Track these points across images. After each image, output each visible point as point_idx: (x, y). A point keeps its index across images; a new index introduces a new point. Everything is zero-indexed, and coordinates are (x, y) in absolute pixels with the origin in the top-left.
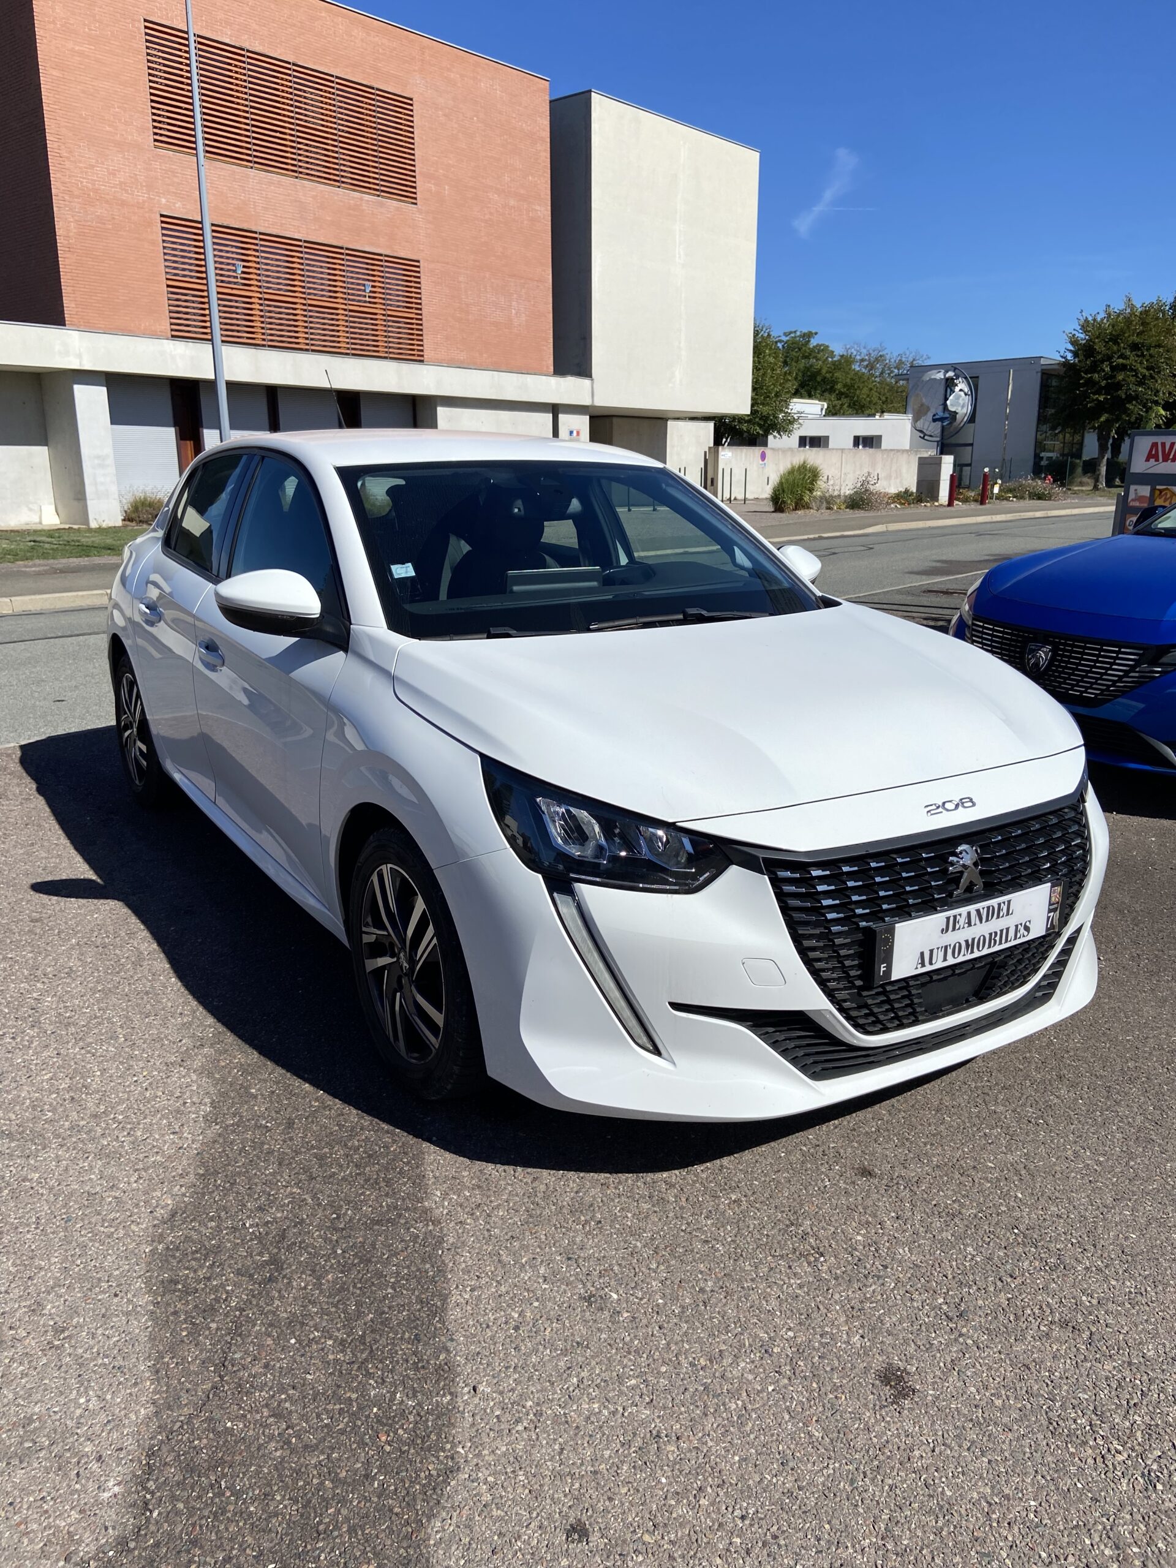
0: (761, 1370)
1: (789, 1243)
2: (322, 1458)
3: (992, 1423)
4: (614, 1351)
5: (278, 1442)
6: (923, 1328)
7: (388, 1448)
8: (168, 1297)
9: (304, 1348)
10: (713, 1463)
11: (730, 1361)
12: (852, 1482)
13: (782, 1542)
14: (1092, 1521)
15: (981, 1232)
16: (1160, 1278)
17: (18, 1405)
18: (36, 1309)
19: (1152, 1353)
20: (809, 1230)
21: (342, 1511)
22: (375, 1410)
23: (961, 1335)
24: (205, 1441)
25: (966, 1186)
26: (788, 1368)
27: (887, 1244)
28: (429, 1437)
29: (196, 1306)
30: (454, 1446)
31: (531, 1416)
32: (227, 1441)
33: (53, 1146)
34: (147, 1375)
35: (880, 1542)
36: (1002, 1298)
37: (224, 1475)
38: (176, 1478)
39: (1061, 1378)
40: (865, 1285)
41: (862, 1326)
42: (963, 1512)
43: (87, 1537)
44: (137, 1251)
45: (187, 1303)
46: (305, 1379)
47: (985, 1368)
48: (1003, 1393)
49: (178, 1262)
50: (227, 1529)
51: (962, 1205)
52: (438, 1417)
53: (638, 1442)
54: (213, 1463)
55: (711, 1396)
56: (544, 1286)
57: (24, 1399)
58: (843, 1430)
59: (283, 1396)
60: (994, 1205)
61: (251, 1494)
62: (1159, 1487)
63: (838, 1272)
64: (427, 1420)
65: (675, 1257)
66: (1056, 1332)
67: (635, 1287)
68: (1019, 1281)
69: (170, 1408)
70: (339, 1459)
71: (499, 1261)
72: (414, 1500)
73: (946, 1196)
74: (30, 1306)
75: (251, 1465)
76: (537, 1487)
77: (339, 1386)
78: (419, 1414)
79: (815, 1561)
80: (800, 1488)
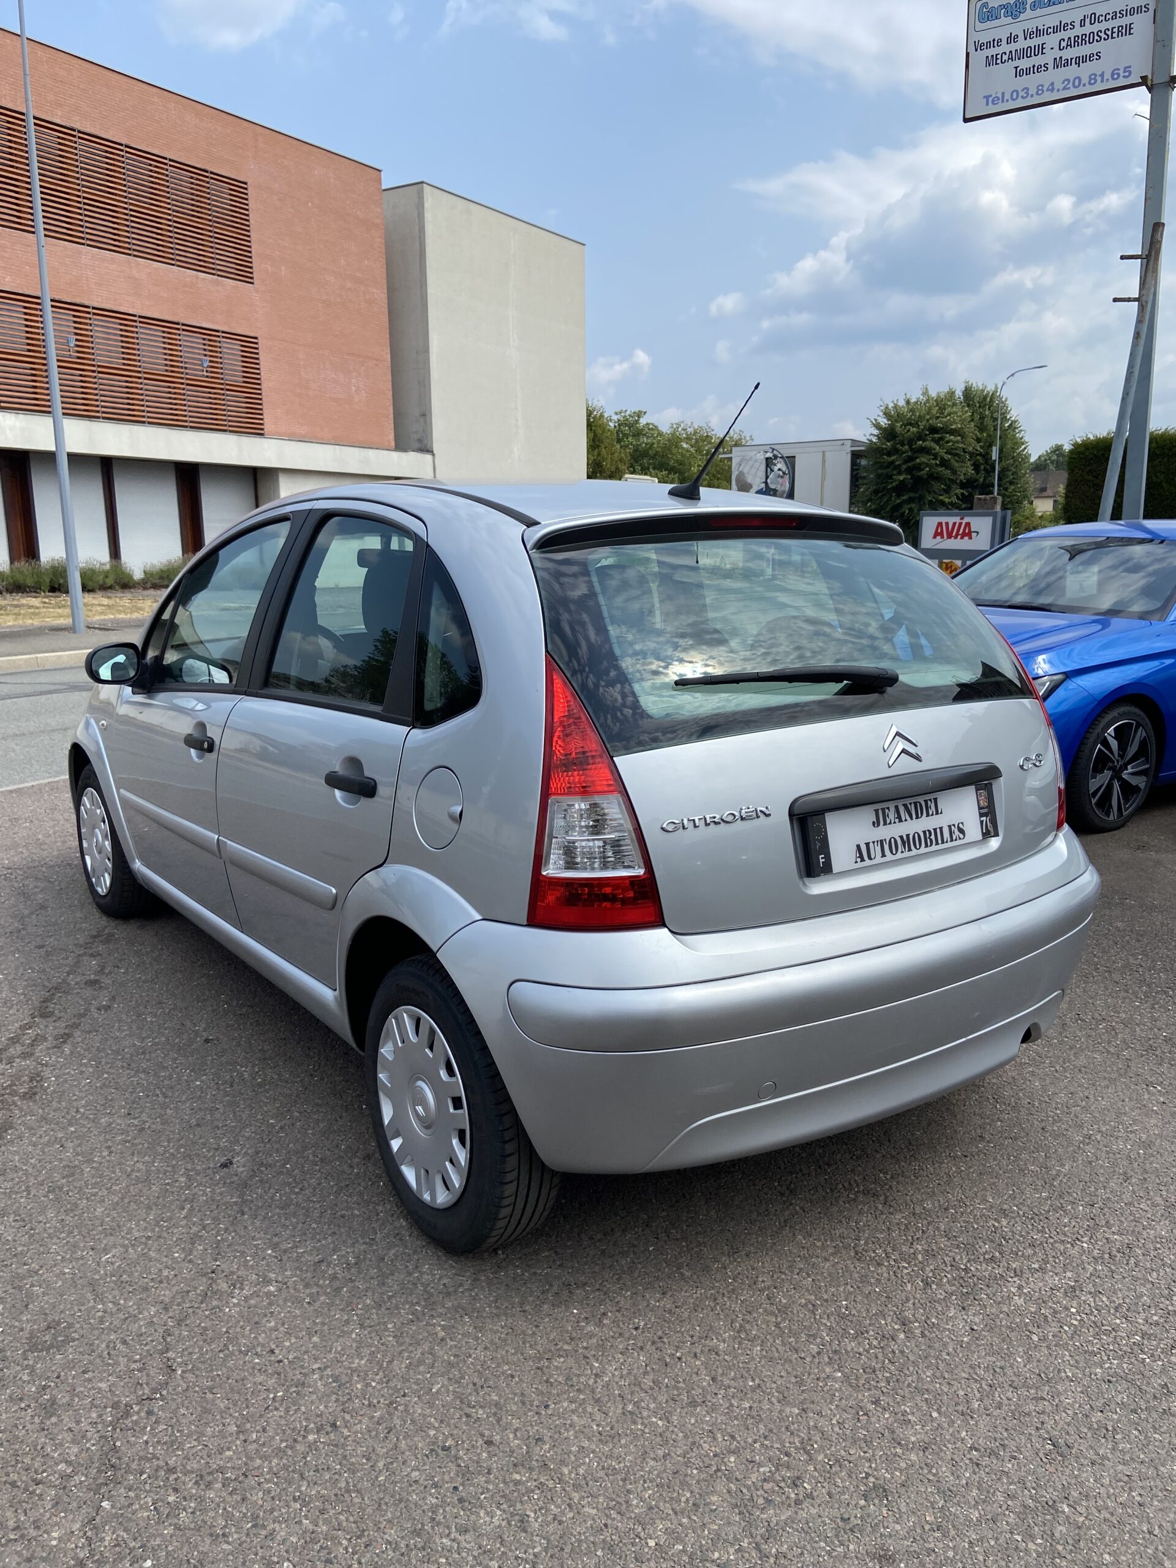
12: (715, 1299)
14: (886, 1310)
35: (737, 1335)
66: (861, 1198)
79: (690, 1349)
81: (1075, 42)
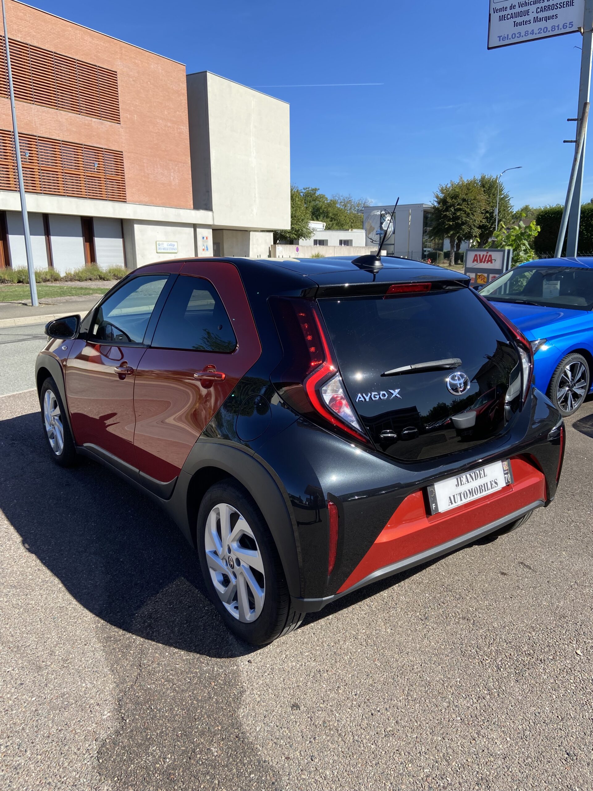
0: (355, 645)
2: (190, 693)
3: (441, 654)
4: (297, 644)
5: (170, 690)
6: (413, 624)
7: (216, 687)
8: (108, 643)
9: (172, 656)
10: (341, 678)
11: (342, 643)
13: (371, 701)
14: (479, 683)
15: (430, 589)
16: (497, 599)
17: (57, 690)
18: (52, 653)
21: (203, 710)
22: (207, 675)
23: (427, 625)
24: (140, 693)
26: (365, 643)
28: (231, 681)
29: (122, 646)
30: (241, 683)
31: (270, 670)
32: (149, 692)
33: (37, 590)
34: (109, 672)
35: (406, 698)
36: (441, 611)
37: (152, 704)
38: (132, 708)
39: (464, 637)
40: (389, 611)
41: (390, 626)
42: (434, 685)
43: (102, 732)
44: (89, 627)
45: (118, 645)
46: (176, 667)
47: (437, 636)
48: (444, 644)
49: (109, 630)
50: (159, 722)
51: (423, 579)
52: (233, 674)
53: (312, 674)
54: (146, 701)
55: (337, 656)
57: (58, 687)
58: (388, 662)
59: (168, 674)
61: (165, 709)
62: (502, 670)
64: (229, 676)
68: (446, 604)
69: (122, 683)
70: (197, 693)
72: (230, 703)
74: (48, 653)
75: (162, 699)
76: (277, 693)
77: (190, 668)
78: (225, 674)
79: (384, 706)
80: (375, 683)
81: (544, 9)
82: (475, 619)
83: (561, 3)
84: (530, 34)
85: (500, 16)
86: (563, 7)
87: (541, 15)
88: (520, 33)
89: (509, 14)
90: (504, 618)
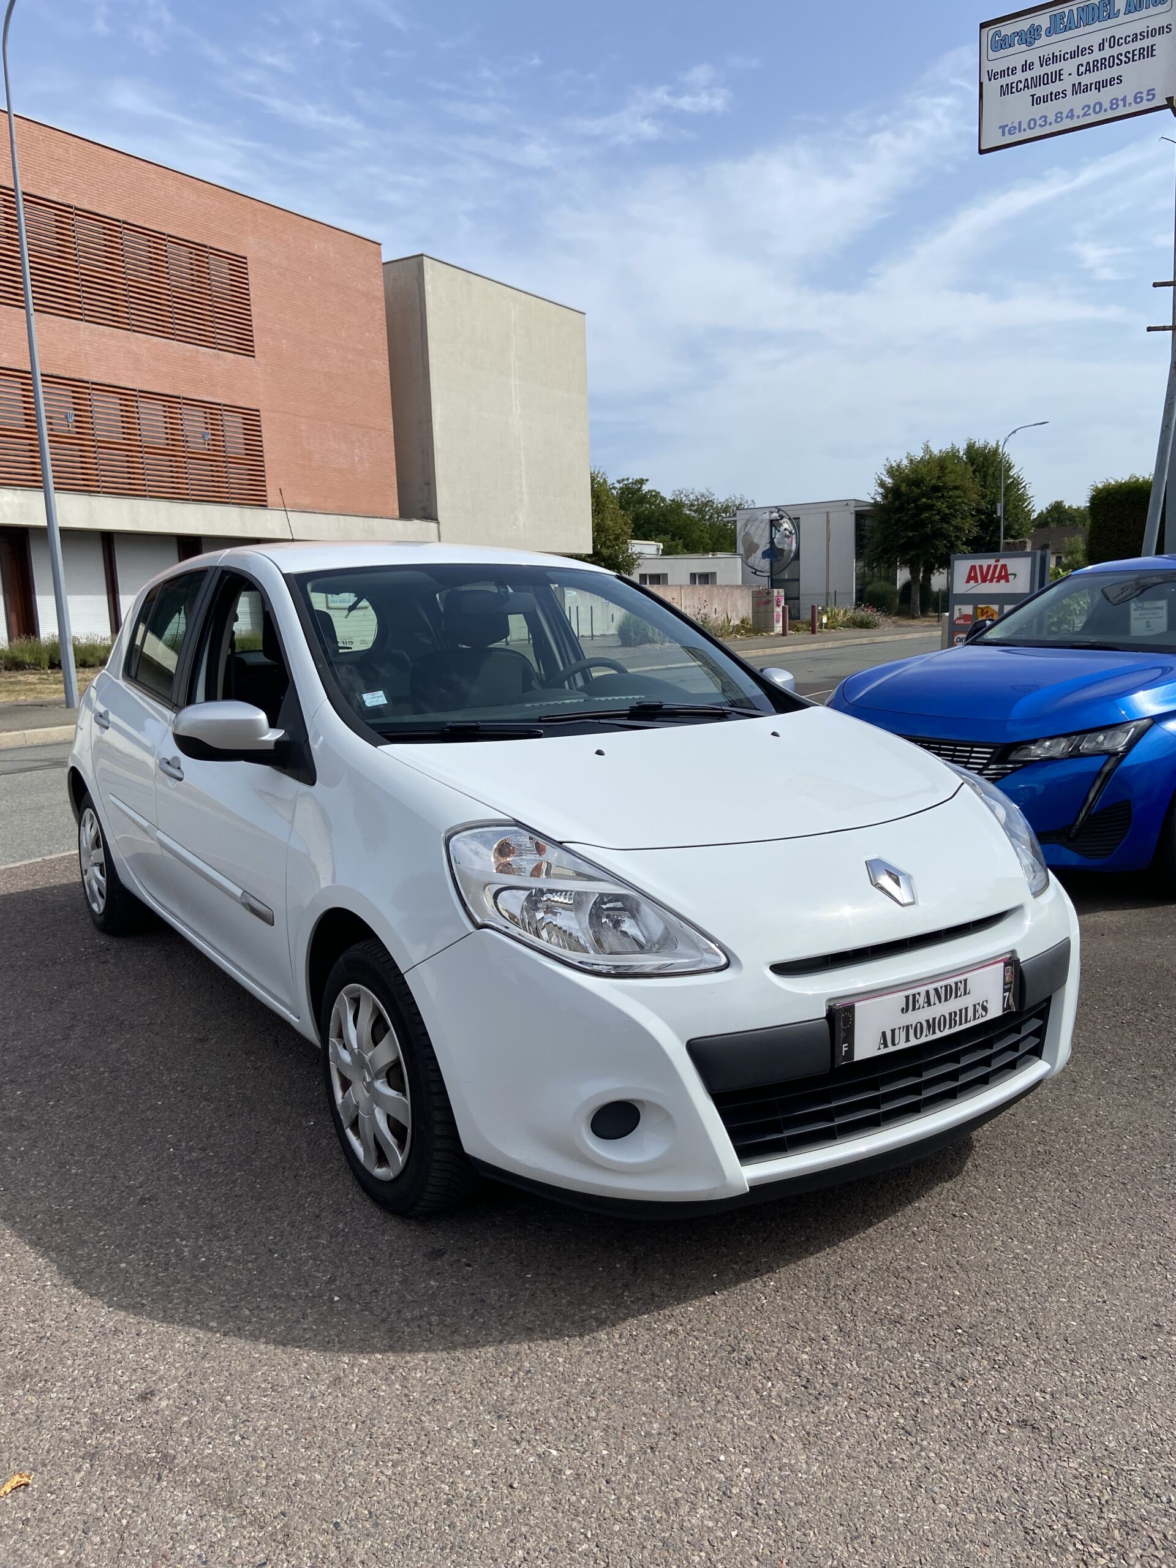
0: (722, 1515)
1: (733, 1370)
3: (967, 1541)
4: (560, 1514)
6: (883, 1446)
16: (1107, 1364)
19: (1113, 1444)
20: (753, 1355)
25: (902, 1288)
26: (749, 1508)
27: (834, 1360)
36: (958, 1404)
39: (1029, 1482)
40: (818, 1408)
47: (951, 1482)
48: (975, 1506)
55: (671, 1551)
56: (476, 1451)
60: (934, 1306)
63: (788, 1396)
65: (615, 1402)
66: (1017, 1433)
67: (575, 1439)
68: (971, 1382)
71: (422, 1428)
73: (885, 1302)
81: (1094, 66)
82: (1053, 1426)
83: (1129, 52)
84: (1067, 117)
85: (1002, 86)
86: (1133, 60)
87: (1088, 79)
88: (1045, 117)
89: (1021, 82)
90: (1133, 1420)
